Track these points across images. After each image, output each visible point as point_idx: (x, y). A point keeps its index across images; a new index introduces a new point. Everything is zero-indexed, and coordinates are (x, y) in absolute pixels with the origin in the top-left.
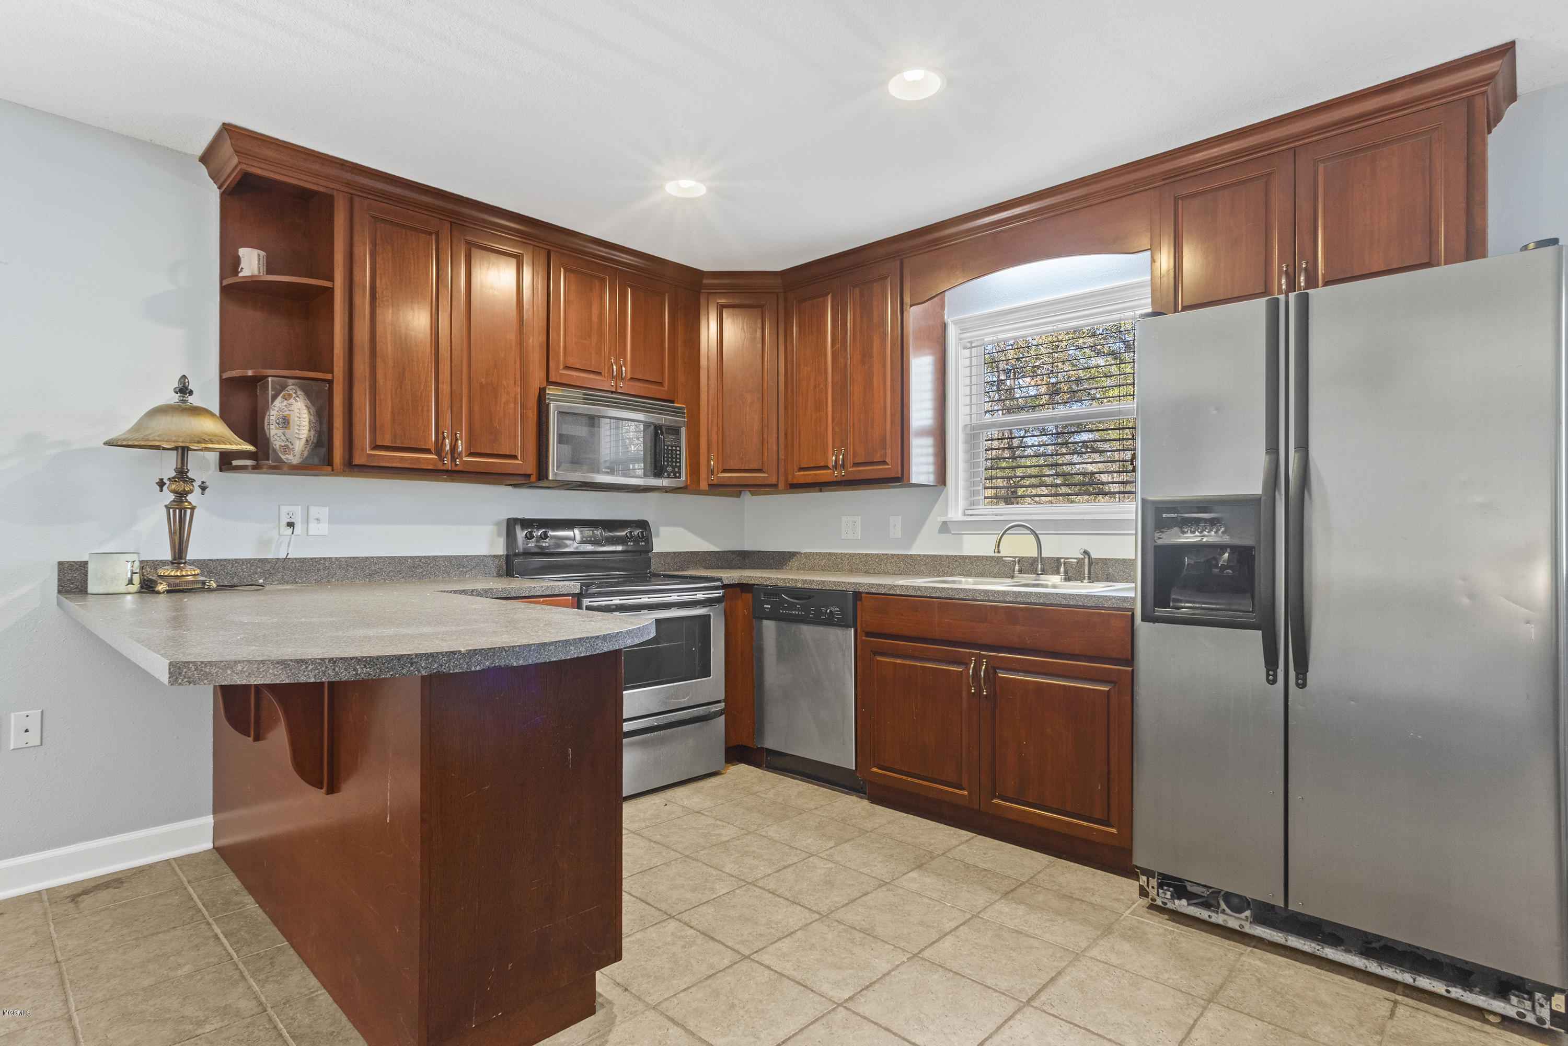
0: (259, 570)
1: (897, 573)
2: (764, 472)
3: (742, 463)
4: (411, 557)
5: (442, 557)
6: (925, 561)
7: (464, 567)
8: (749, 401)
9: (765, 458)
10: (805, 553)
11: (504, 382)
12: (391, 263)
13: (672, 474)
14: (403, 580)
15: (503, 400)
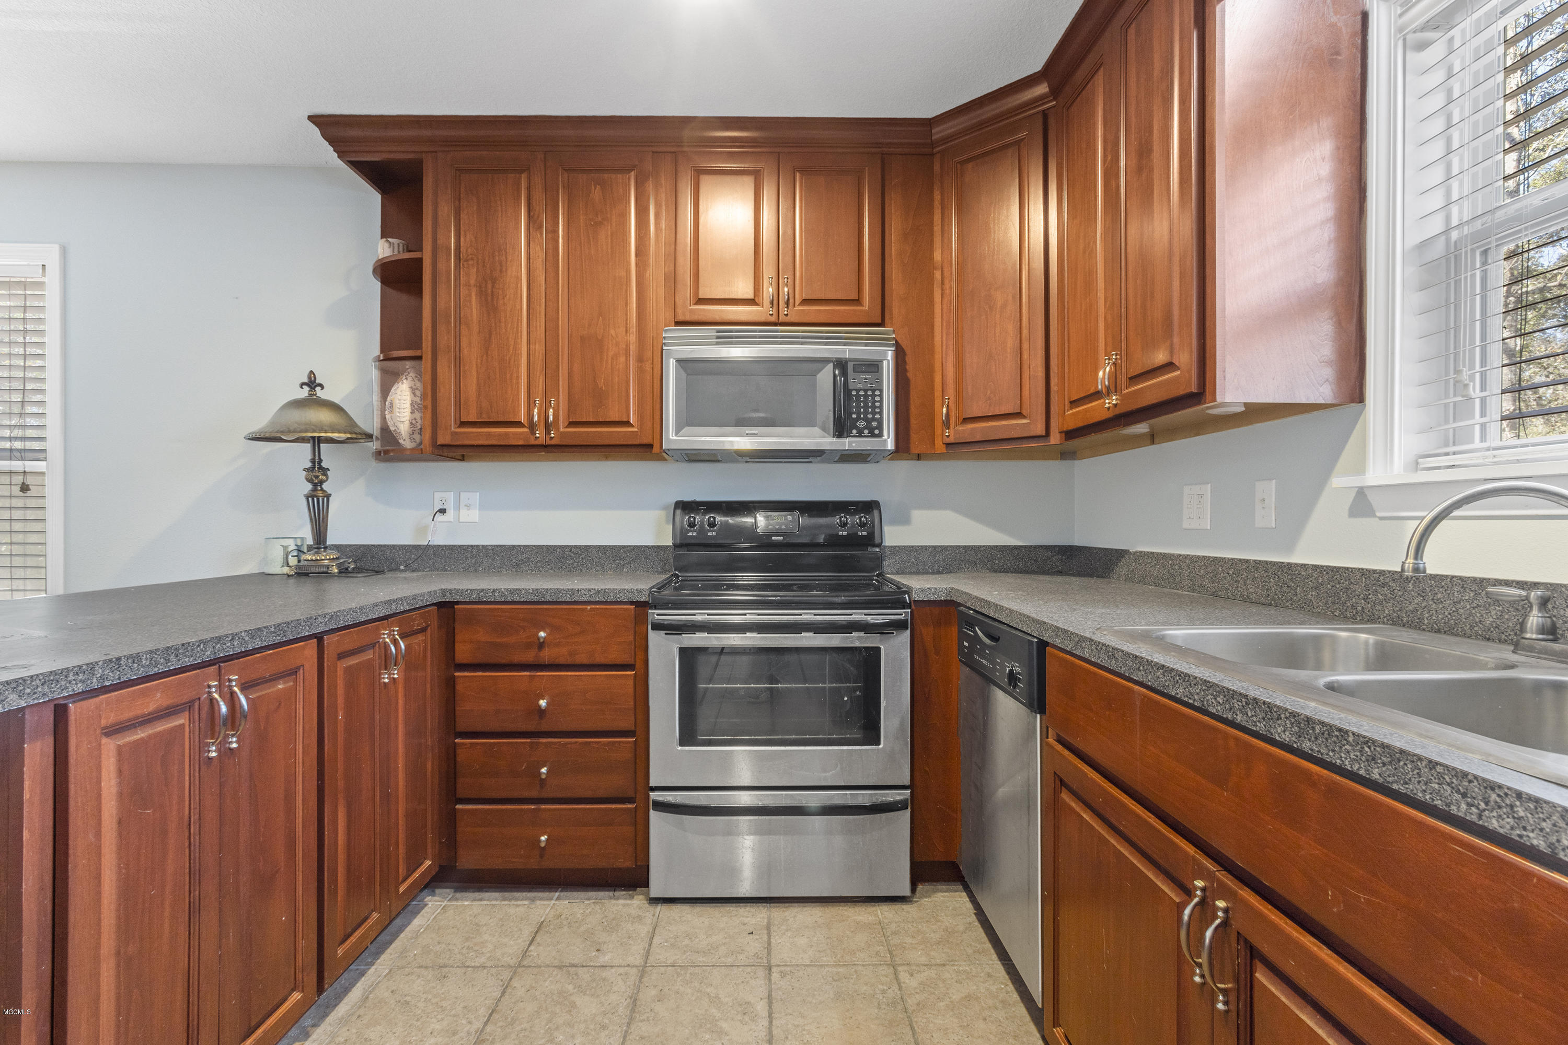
0: (413, 556)
1: (1263, 600)
2: (1025, 417)
3: (990, 405)
4: (560, 546)
5: (594, 547)
6: (1317, 579)
7: (621, 559)
8: (999, 304)
9: (1026, 393)
10: (1135, 553)
11: (612, 332)
12: (475, 216)
13: (866, 431)
14: (552, 571)
15: (611, 353)
